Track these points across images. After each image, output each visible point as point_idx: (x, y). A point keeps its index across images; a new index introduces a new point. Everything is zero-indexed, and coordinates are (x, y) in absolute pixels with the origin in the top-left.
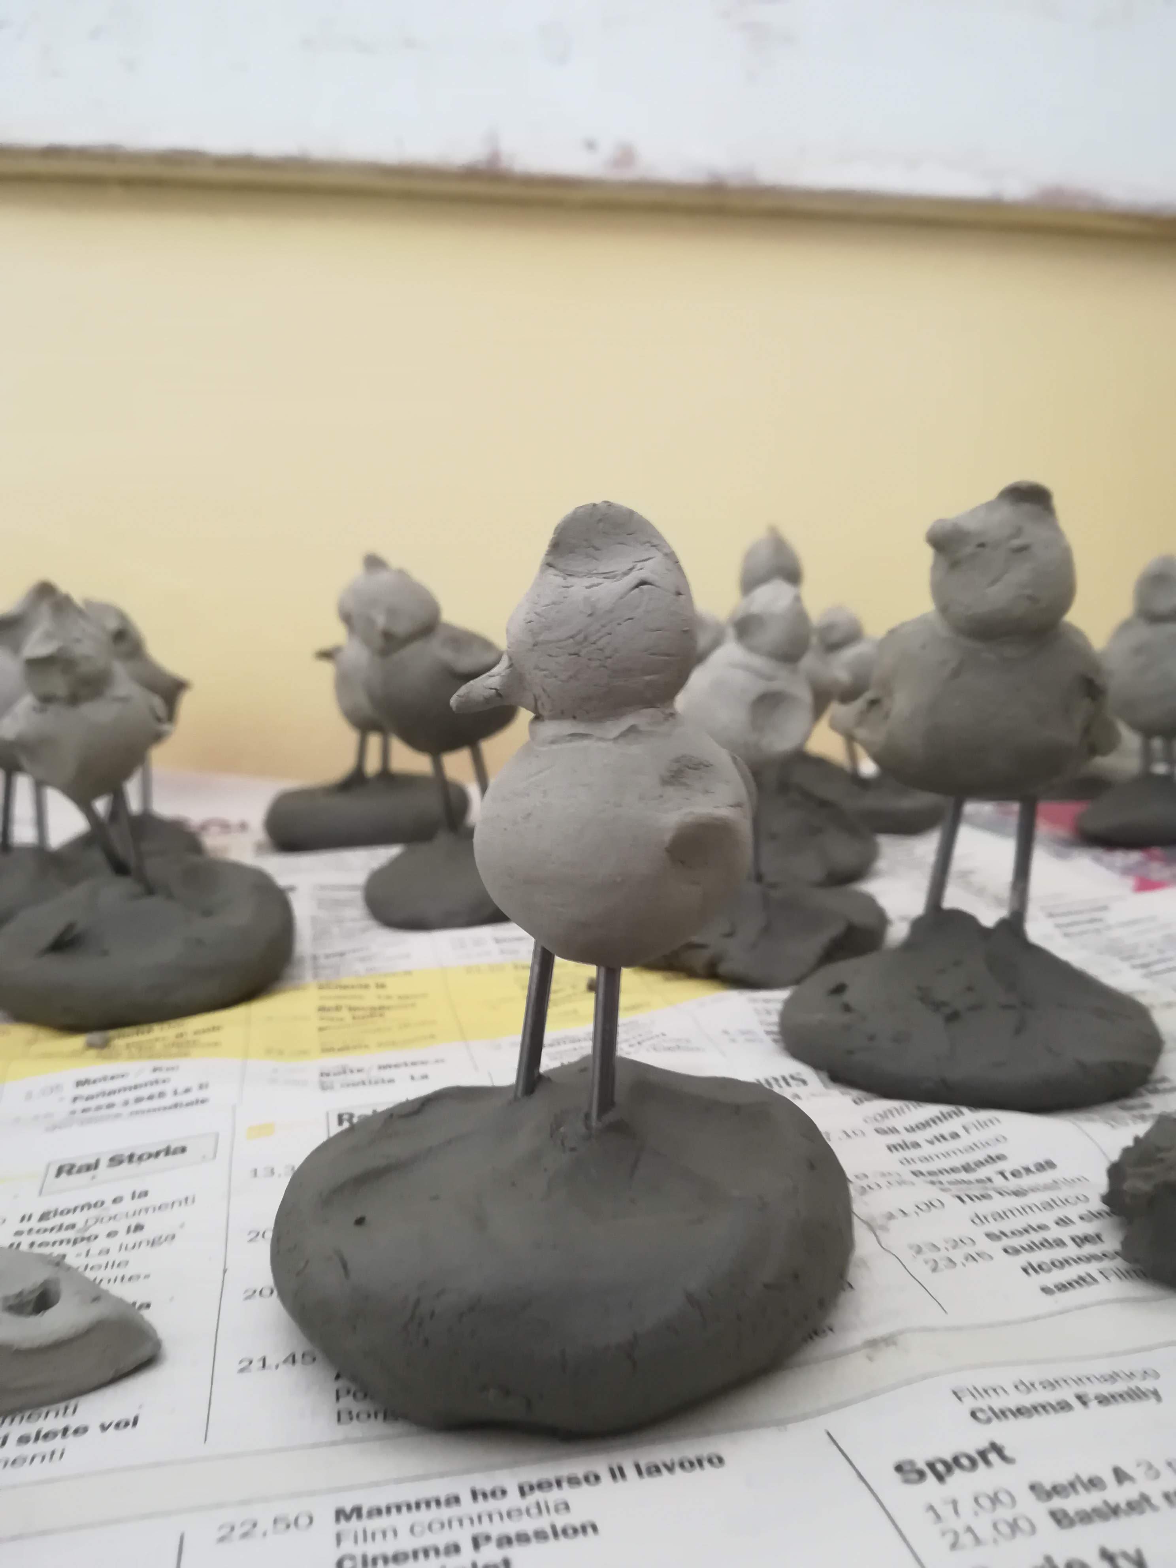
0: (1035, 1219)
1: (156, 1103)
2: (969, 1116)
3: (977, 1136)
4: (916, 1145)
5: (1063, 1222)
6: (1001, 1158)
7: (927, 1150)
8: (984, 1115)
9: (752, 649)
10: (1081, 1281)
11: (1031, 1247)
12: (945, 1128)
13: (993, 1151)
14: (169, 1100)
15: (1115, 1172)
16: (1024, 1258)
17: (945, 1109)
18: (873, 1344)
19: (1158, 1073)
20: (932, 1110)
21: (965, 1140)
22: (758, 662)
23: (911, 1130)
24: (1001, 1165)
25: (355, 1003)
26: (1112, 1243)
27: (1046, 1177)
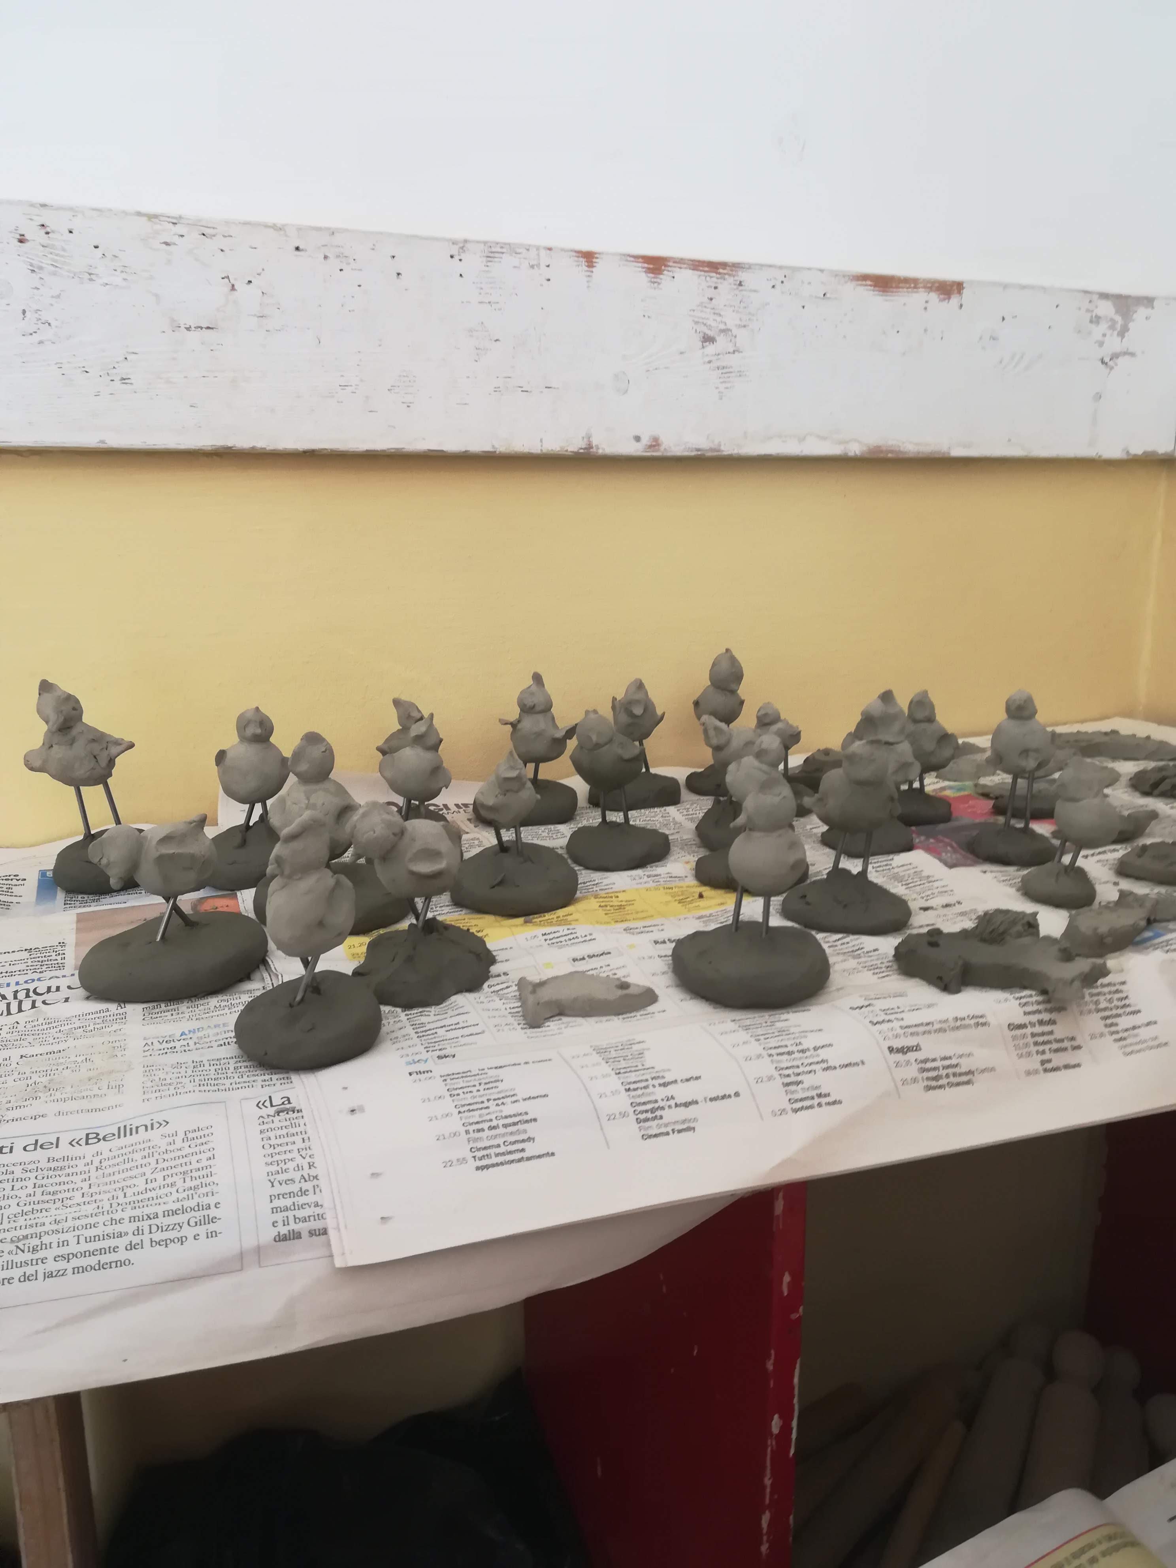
0: (874, 963)
1: (576, 940)
2: (852, 937)
3: (856, 942)
4: (836, 946)
5: (882, 963)
6: (862, 948)
7: (839, 947)
8: (856, 937)
9: (761, 762)
10: (887, 976)
11: (874, 969)
12: (845, 940)
13: (861, 946)
14: (581, 939)
15: (897, 948)
16: (872, 972)
17: (845, 935)
18: (838, 990)
19: (910, 923)
20: (840, 936)
21: (850, 945)
22: (765, 767)
23: (835, 941)
24: (863, 950)
25: (611, 904)
26: (895, 967)
27: (877, 953)
